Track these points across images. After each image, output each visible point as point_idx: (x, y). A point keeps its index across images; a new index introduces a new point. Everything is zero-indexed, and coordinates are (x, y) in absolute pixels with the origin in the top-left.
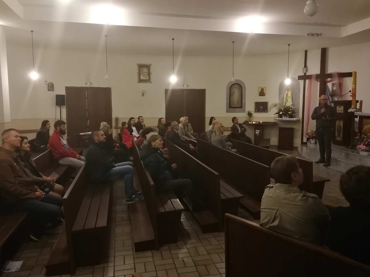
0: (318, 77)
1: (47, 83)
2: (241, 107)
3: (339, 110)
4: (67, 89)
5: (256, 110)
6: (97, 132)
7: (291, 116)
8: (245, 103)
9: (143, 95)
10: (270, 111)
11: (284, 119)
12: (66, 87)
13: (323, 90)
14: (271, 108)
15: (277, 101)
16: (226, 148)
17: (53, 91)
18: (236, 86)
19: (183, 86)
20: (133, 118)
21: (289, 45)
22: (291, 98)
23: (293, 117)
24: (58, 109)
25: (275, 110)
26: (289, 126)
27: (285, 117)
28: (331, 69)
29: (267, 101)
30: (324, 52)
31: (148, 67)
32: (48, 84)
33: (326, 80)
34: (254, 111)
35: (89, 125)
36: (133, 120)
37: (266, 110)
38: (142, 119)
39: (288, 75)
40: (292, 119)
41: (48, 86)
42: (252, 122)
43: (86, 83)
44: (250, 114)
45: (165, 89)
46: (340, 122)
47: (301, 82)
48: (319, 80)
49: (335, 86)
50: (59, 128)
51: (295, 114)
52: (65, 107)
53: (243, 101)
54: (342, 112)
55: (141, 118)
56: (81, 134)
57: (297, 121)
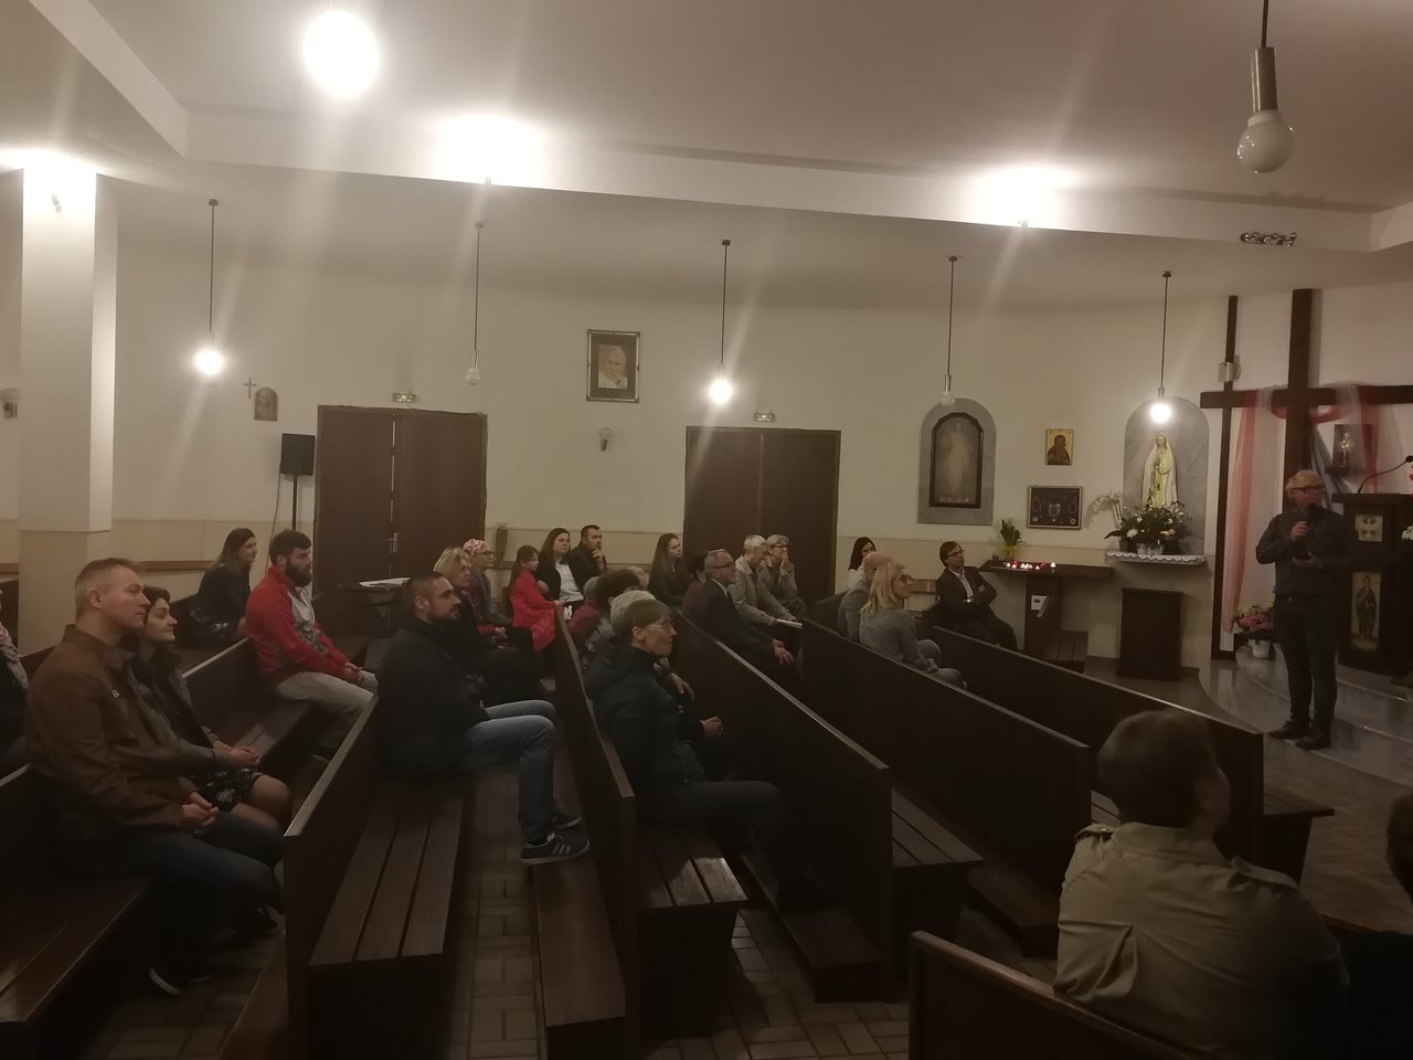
0: (1278, 399)
1: (254, 390)
2: (977, 505)
3: (1365, 532)
4: (327, 414)
5: (1035, 519)
6: (426, 584)
7: (1172, 547)
8: (993, 490)
9: (604, 448)
10: (1087, 526)
11: (1142, 556)
12: (319, 407)
13: (1301, 450)
14: (1091, 512)
15: (1115, 485)
16: (918, 661)
17: (275, 419)
18: (960, 424)
19: (757, 415)
20: (563, 531)
21: (1167, 275)
22: (1172, 474)
23: (1179, 552)
24: (288, 486)
25: (1109, 522)
26: (1162, 585)
27: (1147, 548)
28: (1331, 371)
29: (1078, 485)
30: (1304, 307)
31: (628, 342)
32: (258, 395)
33: (1311, 411)
34: (1025, 523)
35: (395, 551)
36: (563, 536)
37: (1073, 521)
38: (596, 537)
39: (1162, 390)
40: (1177, 558)
41: (258, 403)
42: (1019, 564)
43: (394, 395)
44: (1010, 534)
45: (688, 427)
46: (1367, 577)
47: (1214, 417)
48: (1284, 411)
49: (1347, 435)
50: (285, 560)
51: (1187, 539)
52: (312, 480)
54: (1379, 538)
55: (591, 531)
56: (363, 584)
57: (1198, 568)
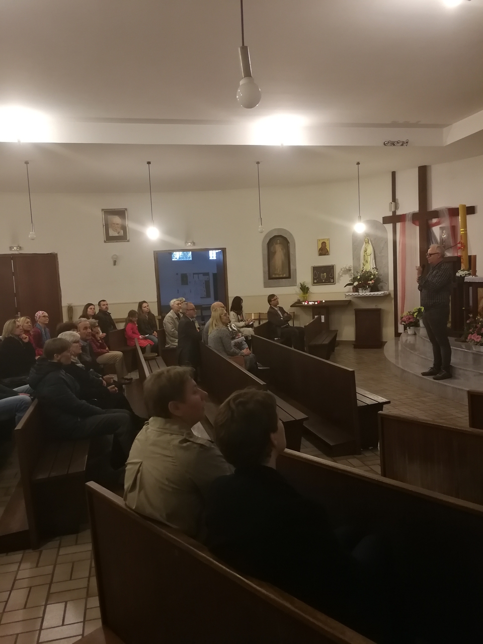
0: (415, 217)
2: (289, 277)
5: (315, 281)
7: (374, 288)
8: (296, 269)
9: (115, 264)
10: (338, 282)
11: (361, 294)
13: (426, 240)
14: (340, 276)
15: (349, 263)
18: (279, 240)
19: (186, 244)
21: (358, 164)
22: (372, 256)
23: (378, 291)
25: (347, 279)
26: (372, 306)
27: (362, 290)
28: (437, 203)
29: (333, 264)
30: (423, 174)
31: (121, 213)
33: (430, 222)
34: (311, 283)
37: (332, 281)
38: (104, 305)
39: (360, 217)
40: (376, 293)
42: (308, 302)
43: (10, 247)
44: (304, 289)
47: (389, 227)
48: (418, 223)
49: (444, 231)
51: (381, 284)
53: (292, 267)
55: (102, 303)
57: (386, 297)
